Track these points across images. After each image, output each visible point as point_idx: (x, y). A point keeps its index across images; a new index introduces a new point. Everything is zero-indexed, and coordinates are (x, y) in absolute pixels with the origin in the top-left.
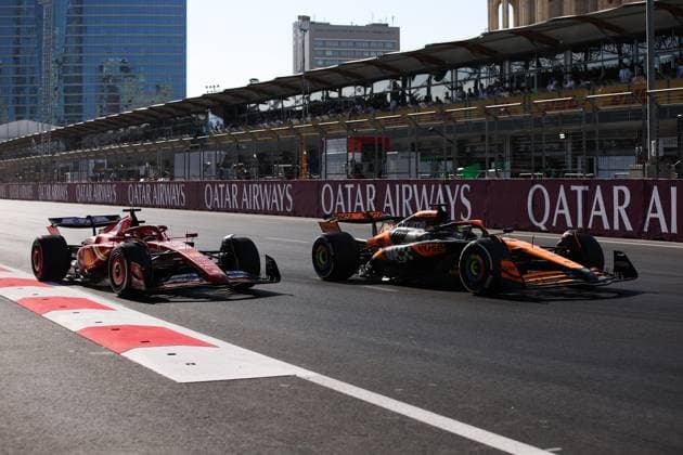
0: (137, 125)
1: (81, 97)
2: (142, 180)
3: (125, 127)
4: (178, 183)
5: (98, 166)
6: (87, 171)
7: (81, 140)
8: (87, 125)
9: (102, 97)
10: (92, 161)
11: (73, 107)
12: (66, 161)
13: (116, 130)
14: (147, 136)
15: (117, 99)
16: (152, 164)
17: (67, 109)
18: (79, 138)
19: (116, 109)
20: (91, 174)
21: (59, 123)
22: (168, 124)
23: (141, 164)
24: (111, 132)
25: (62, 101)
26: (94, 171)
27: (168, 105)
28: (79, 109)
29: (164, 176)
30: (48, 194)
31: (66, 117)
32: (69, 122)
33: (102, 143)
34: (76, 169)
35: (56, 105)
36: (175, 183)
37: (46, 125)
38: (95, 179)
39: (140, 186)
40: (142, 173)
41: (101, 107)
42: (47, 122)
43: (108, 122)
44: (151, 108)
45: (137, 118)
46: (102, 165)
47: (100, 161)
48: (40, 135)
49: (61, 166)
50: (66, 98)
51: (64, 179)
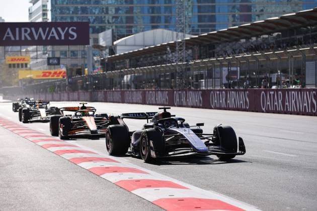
0: (269, 34)
1: (214, 7)
2: (274, 87)
3: (257, 36)
4: (310, 90)
5: (231, 74)
6: (221, 78)
7: (214, 48)
8: (221, 34)
9: (234, 7)
10: (226, 69)
11: (206, 17)
12: (200, 69)
13: (248, 39)
14: (278, 45)
15: (249, 9)
16: (285, 71)
17: (200, 19)
18: (212, 47)
19: (248, 18)
20: (225, 81)
21: (193, 32)
22: (299, 33)
23: (272, 72)
24: (243, 41)
25: (196, 10)
26: (228, 78)
27: (298, 15)
28: (213, 18)
29: (295, 83)
30: (183, 100)
31: (199, 26)
32: (203, 31)
33: (234, 52)
34: (210, 76)
35: (190, 14)
36: (307, 90)
37: (180, 34)
38: (228, 86)
39: (272, 93)
40: (274, 80)
41: (234, 16)
42: (181, 31)
43: (241, 32)
44: (282, 18)
45: (268, 27)
46: (235, 73)
47: (233, 69)
48: (175, 43)
49: (195, 73)
50: (199, 7)
51: (198, 86)
